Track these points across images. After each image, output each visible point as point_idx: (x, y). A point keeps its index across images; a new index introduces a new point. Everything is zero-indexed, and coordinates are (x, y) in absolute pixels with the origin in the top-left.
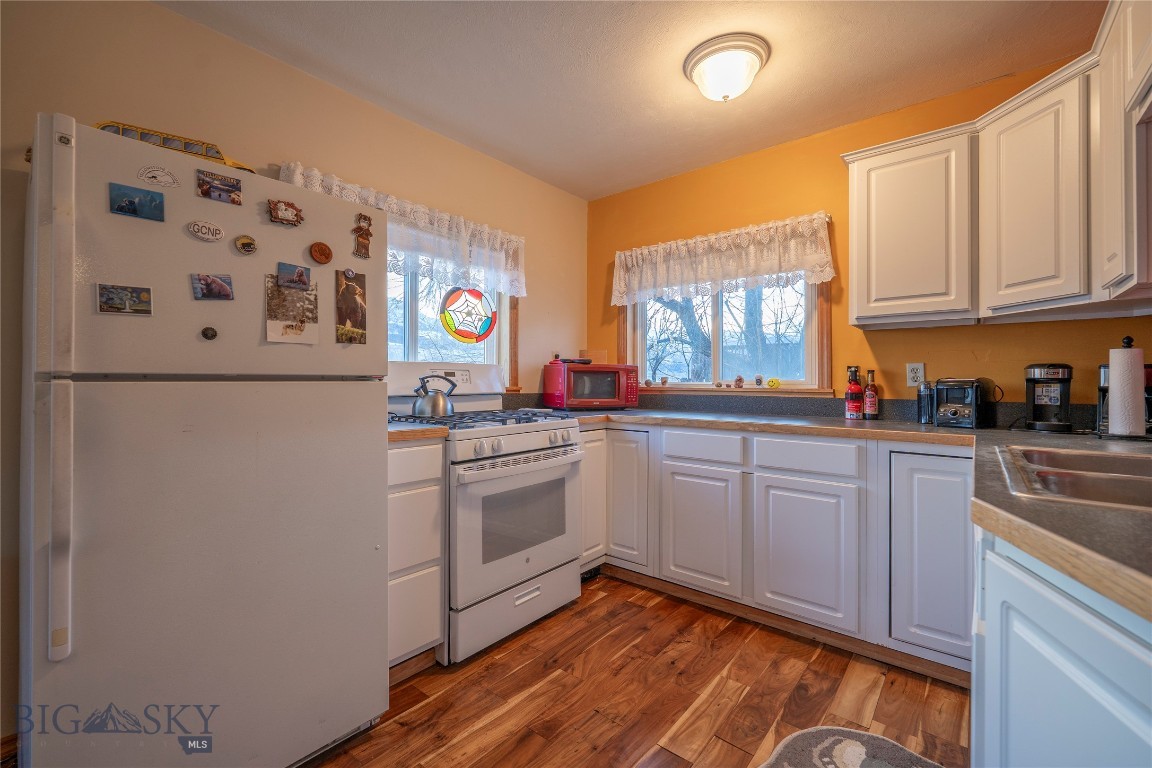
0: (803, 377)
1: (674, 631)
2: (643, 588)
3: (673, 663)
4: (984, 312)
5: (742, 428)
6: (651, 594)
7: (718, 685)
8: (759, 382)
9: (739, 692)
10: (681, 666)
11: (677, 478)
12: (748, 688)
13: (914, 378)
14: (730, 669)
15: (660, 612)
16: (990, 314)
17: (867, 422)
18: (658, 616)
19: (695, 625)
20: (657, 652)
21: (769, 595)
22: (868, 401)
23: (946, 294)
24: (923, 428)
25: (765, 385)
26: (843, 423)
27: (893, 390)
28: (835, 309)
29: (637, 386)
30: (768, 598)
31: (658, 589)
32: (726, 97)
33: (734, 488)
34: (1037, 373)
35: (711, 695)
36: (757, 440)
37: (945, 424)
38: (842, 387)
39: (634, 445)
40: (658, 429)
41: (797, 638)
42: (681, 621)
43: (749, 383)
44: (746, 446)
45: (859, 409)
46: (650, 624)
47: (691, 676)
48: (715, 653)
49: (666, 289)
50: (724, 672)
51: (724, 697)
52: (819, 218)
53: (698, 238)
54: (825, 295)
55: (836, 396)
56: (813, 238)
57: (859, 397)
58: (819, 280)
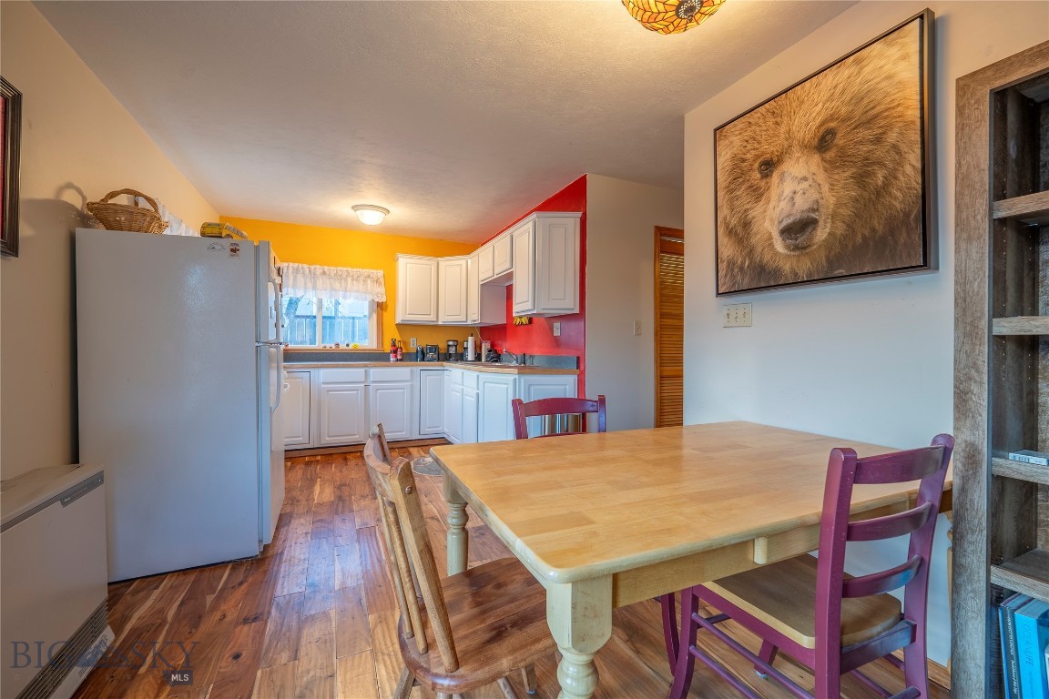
0: (369, 343)
4: (440, 323)
5: (365, 366)
8: (348, 345)
11: (330, 393)
13: (414, 344)
22: (399, 353)
23: (430, 315)
25: (351, 347)
27: (406, 349)
28: (384, 313)
31: (314, 453)
33: (361, 393)
34: (451, 343)
36: (371, 370)
37: (429, 360)
38: (388, 348)
40: (316, 370)
43: (343, 346)
44: (366, 374)
45: (396, 356)
52: (380, 273)
53: (318, 266)
54: (381, 307)
55: (386, 351)
56: (377, 281)
57: (395, 352)
58: (376, 300)
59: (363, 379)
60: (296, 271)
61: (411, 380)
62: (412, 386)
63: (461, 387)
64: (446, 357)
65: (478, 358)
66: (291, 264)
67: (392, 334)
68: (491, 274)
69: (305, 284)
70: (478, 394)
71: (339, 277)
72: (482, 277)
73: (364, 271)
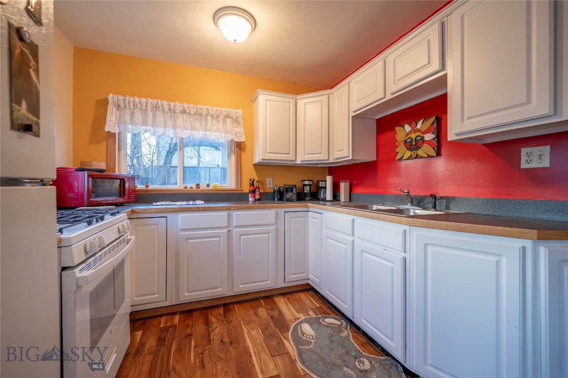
1: (204, 327)
2: (162, 316)
3: (222, 341)
4: (298, 162)
6: (169, 317)
7: (249, 337)
8: (208, 186)
9: (259, 334)
10: (226, 340)
11: (190, 241)
12: (260, 330)
13: (271, 184)
14: (245, 327)
15: (186, 323)
16: (300, 163)
17: (257, 202)
18: (188, 325)
19: (210, 318)
20: (209, 342)
21: (241, 286)
22: (257, 193)
23: (289, 154)
24: (276, 203)
25: (211, 187)
26: (248, 203)
29: (134, 189)
30: (241, 288)
31: (172, 311)
32: (235, 40)
33: (224, 239)
34: (307, 183)
35: (252, 343)
36: (235, 214)
37: (288, 200)
38: (246, 188)
39: (155, 227)
41: (251, 300)
42: (201, 320)
43: (203, 186)
44: (230, 217)
45: (254, 197)
46: (189, 331)
47: (235, 340)
48: (232, 325)
49: (130, 126)
50: (245, 330)
51: (256, 340)
52: (240, 112)
53: (178, 104)
54: (239, 147)
55: (245, 191)
56: (236, 120)
57: (254, 192)
58: (236, 140)
59: (226, 225)
60: (156, 108)
61: (276, 223)
62: (277, 229)
63: (351, 238)
64: (301, 197)
65: (336, 197)
66: (150, 101)
67: (250, 174)
68: (382, 95)
69: (165, 121)
70: (405, 259)
71: (198, 114)
72: (353, 108)
73: (223, 110)
